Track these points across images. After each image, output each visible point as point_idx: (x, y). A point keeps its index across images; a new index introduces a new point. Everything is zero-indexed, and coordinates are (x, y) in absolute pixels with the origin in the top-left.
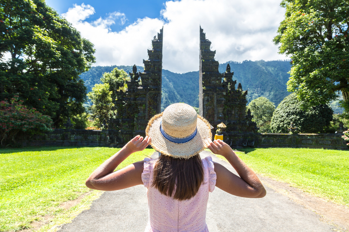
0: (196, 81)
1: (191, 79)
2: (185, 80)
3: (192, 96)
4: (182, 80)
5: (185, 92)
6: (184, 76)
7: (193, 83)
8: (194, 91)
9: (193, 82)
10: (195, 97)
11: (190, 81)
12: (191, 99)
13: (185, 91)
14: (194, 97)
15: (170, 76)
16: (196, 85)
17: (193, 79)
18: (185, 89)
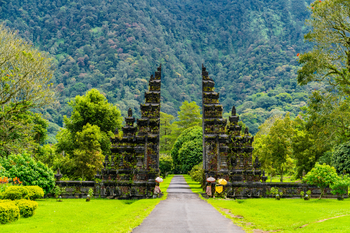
0: (230, 20)
1: (216, 14)
2: (199, 20)
3: (219, 65)
4: (190, 19)
5: (198, 53)
6: (196, 7)
7: (222, 28)
8: (224, 51)
9: (221, 24)
10: (227, 67)
11: (213, 20)
12: (215, 74)
13: (200, 51)
14: (226, 69)
15: (153, 8)
16: (231, 31)
17: (222, 15)
18: (198, 44)
